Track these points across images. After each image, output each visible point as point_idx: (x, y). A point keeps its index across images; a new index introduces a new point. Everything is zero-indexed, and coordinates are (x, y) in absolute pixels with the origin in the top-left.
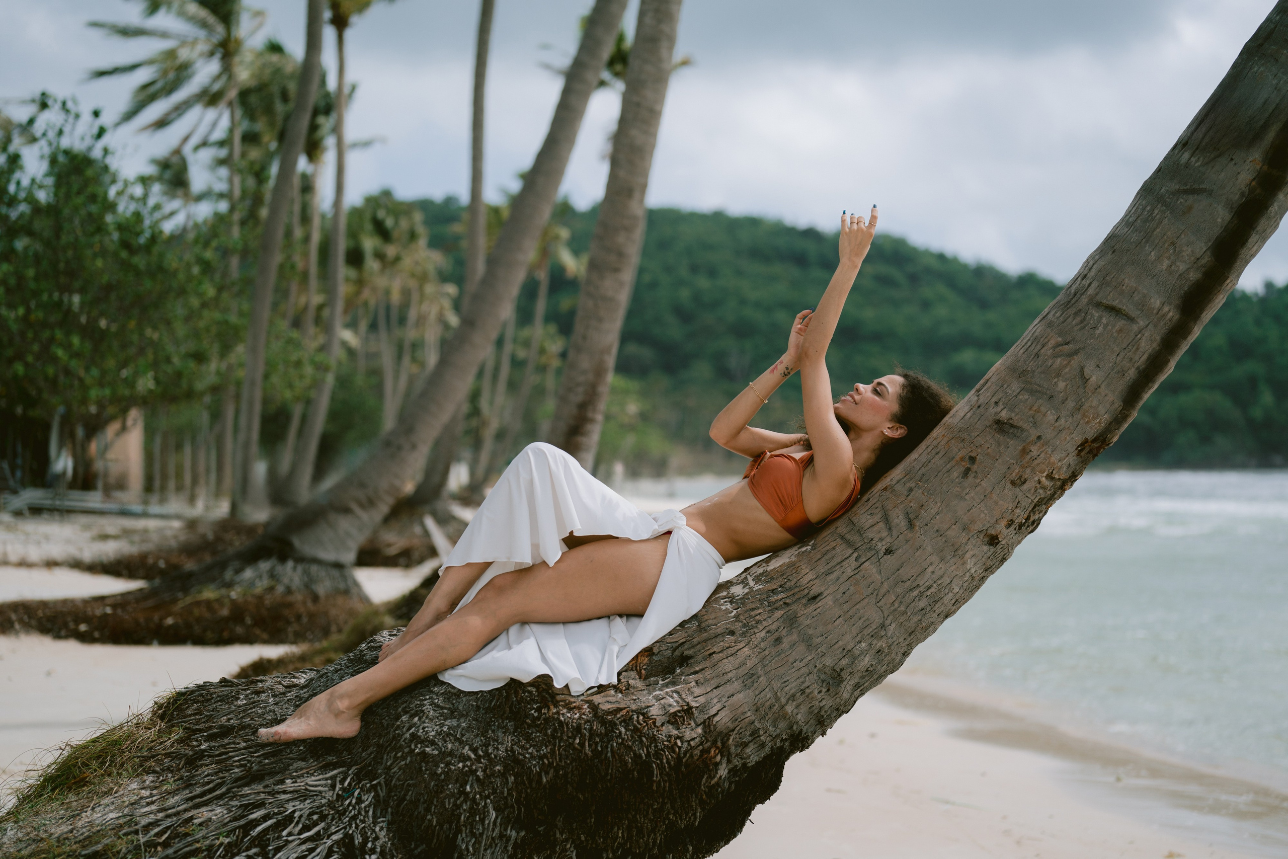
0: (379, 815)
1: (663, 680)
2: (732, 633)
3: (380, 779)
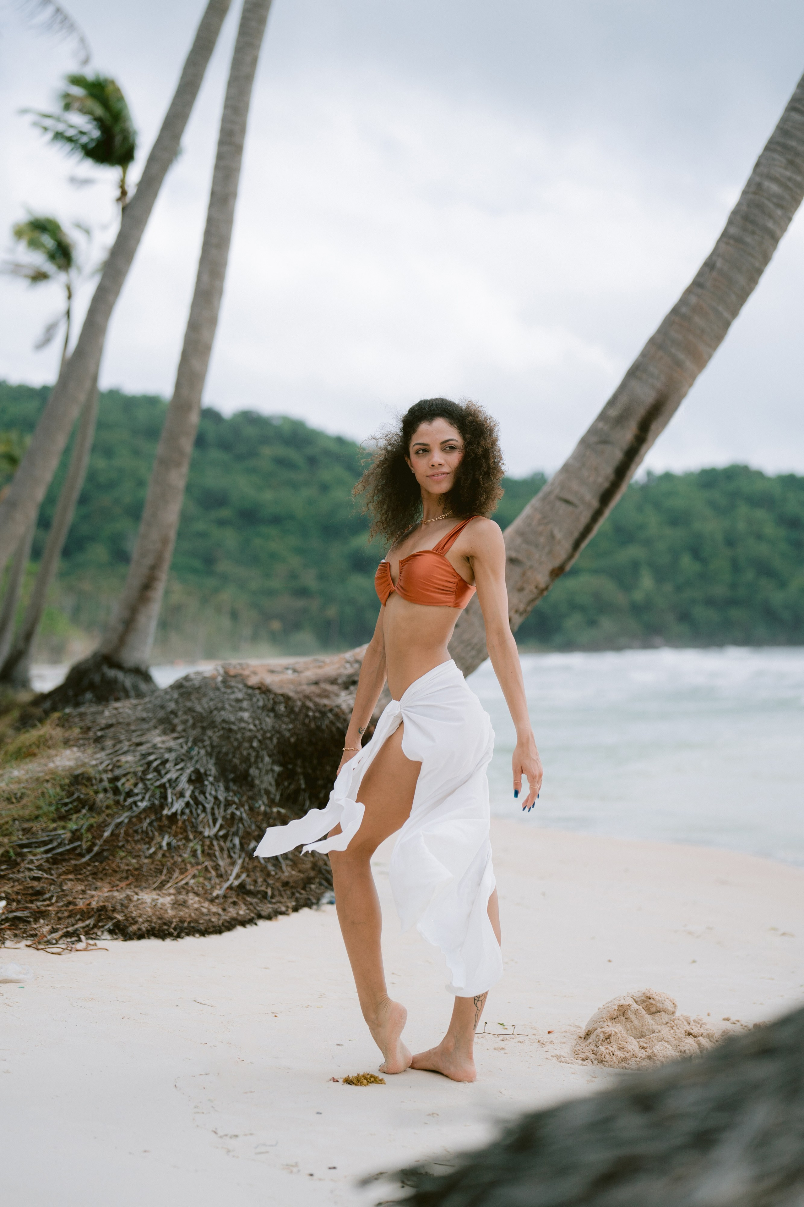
3: (207, 743)
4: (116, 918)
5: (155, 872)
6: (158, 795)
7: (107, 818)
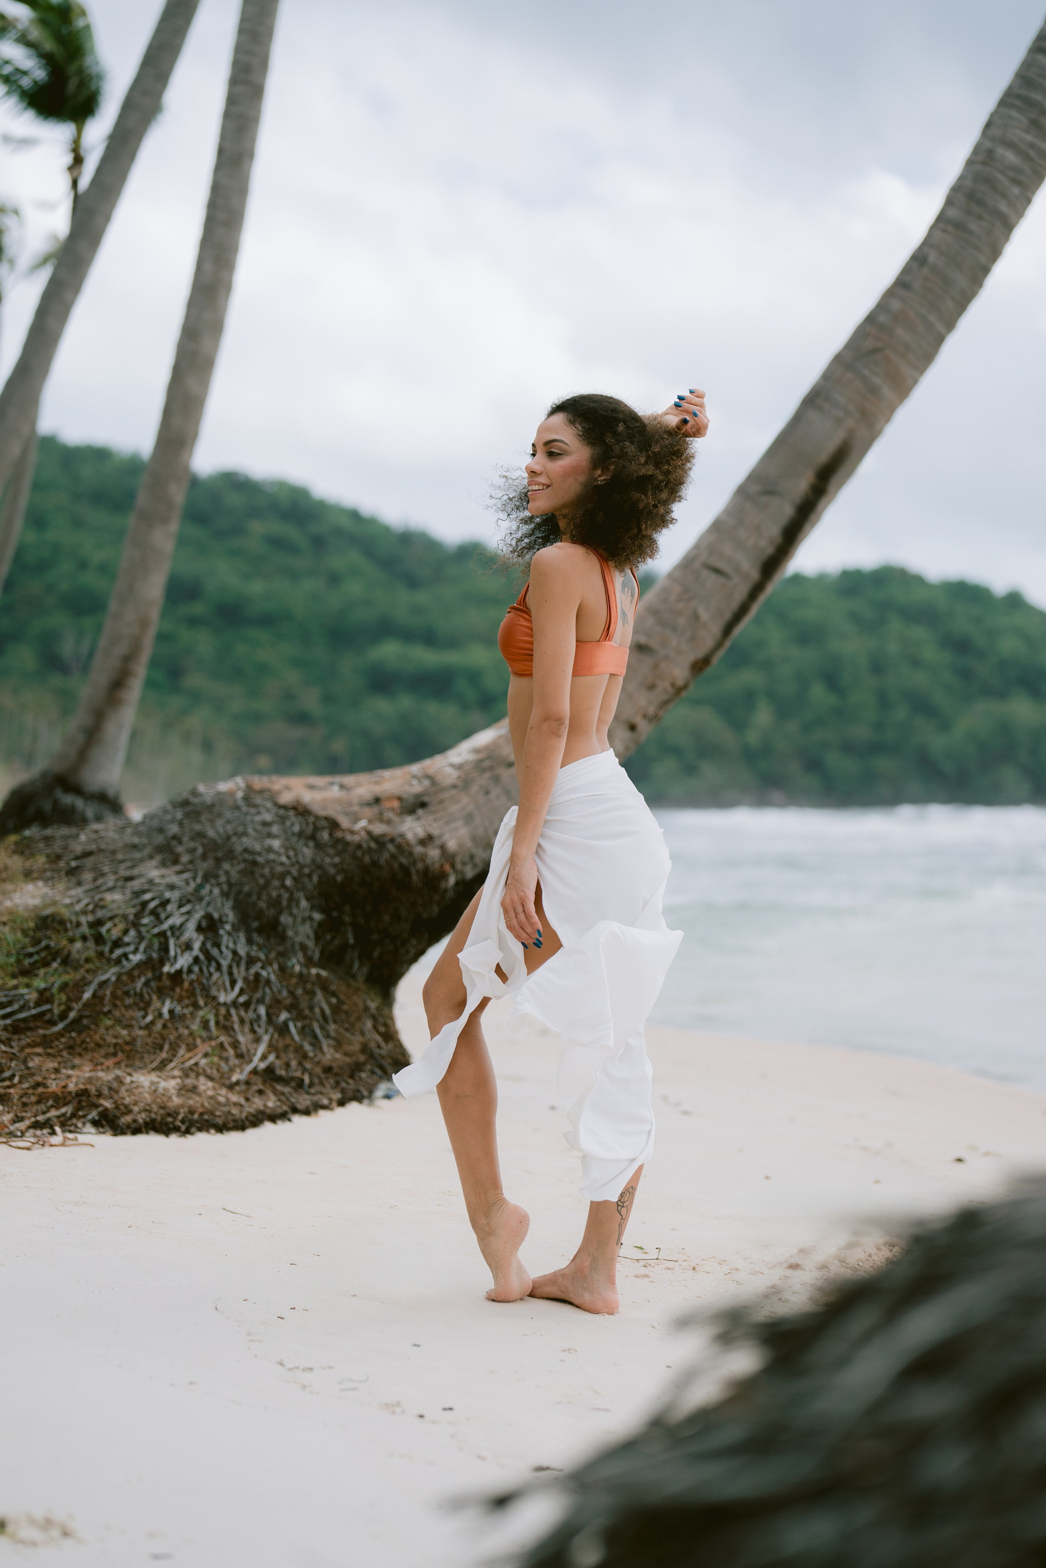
3: (223, 879)
4: (102, 1105)
5: (153, 1047)
6: (156, 945)
7: (86, 975)
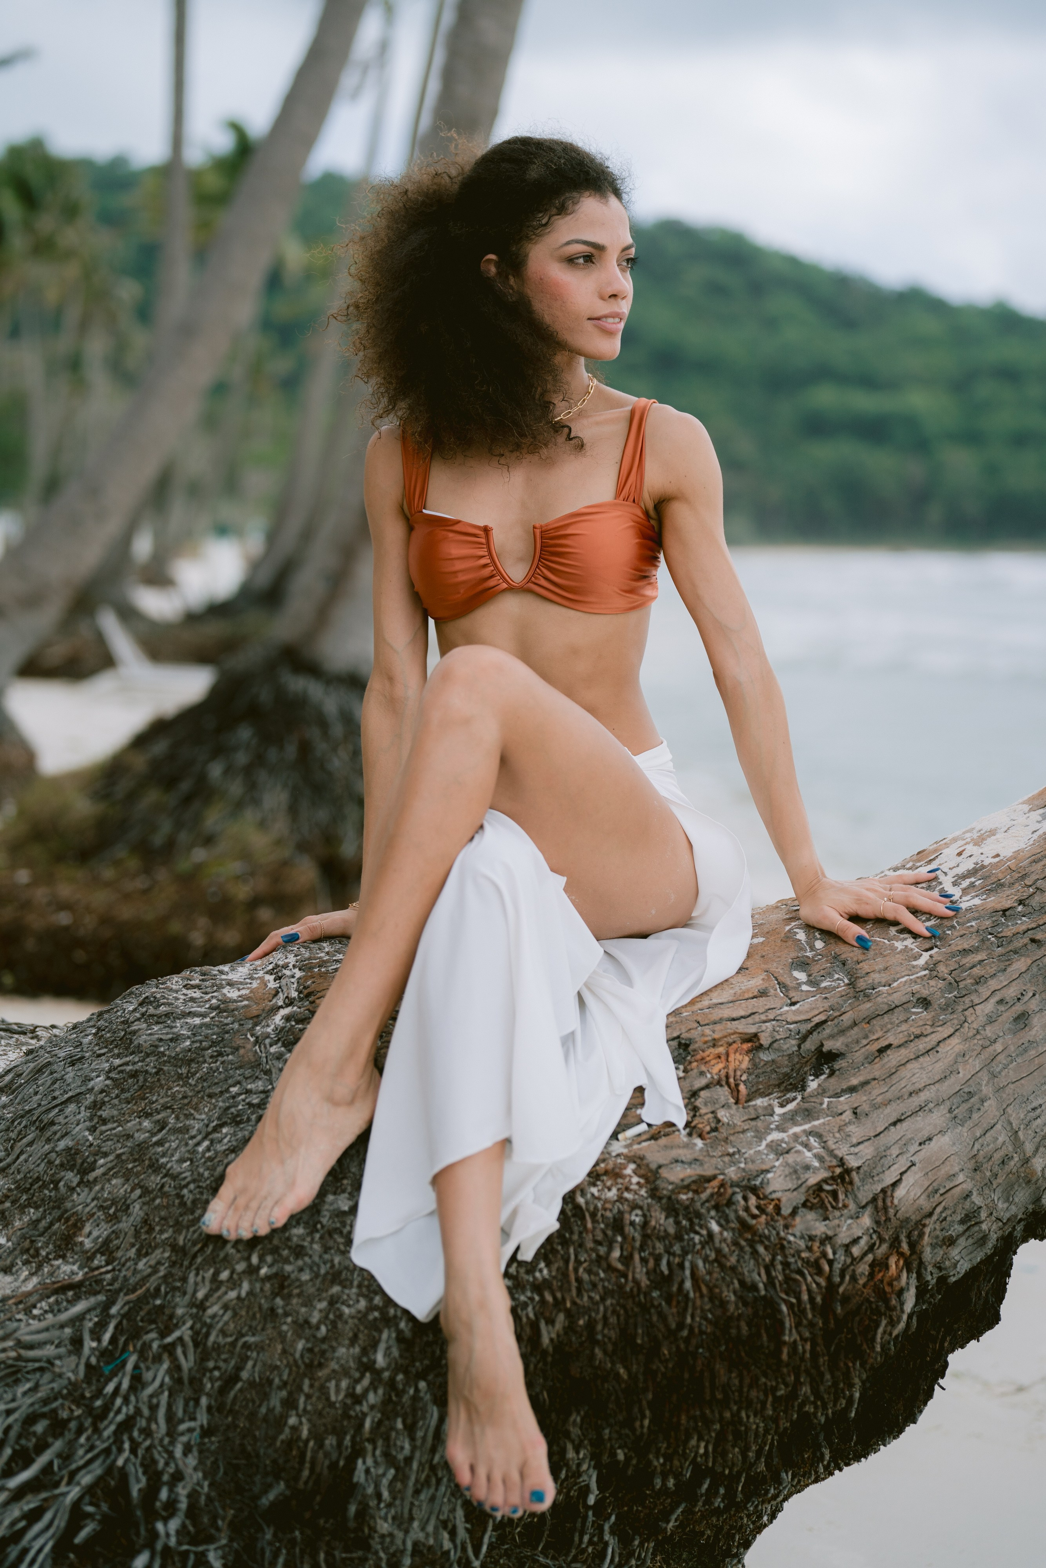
0: (180, 1414)
1: (782, 1106)
2: (925, 1003)
